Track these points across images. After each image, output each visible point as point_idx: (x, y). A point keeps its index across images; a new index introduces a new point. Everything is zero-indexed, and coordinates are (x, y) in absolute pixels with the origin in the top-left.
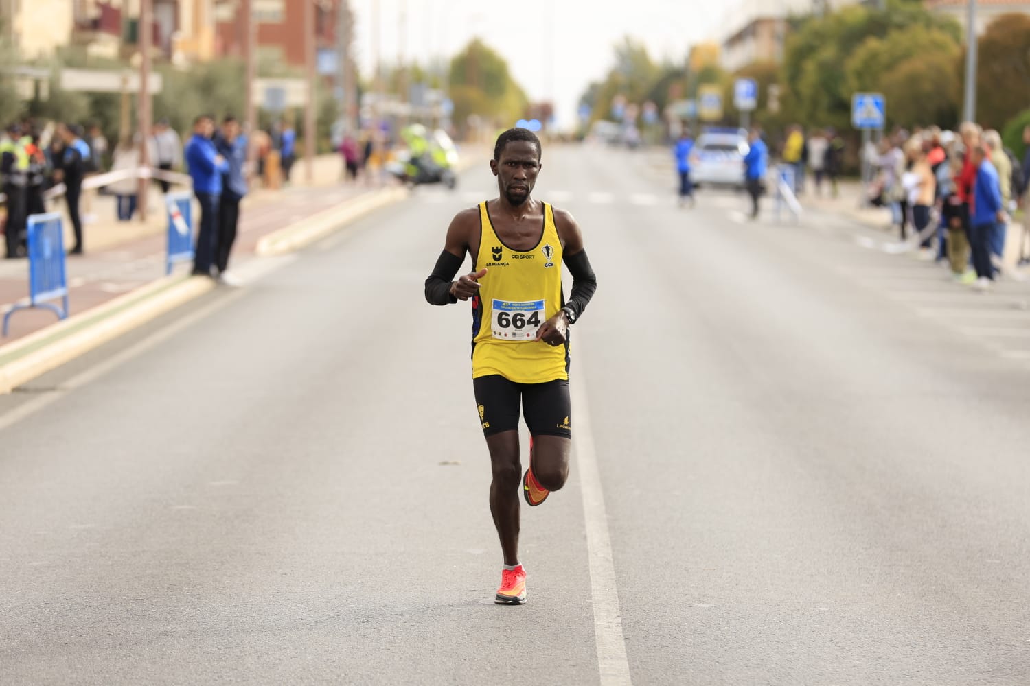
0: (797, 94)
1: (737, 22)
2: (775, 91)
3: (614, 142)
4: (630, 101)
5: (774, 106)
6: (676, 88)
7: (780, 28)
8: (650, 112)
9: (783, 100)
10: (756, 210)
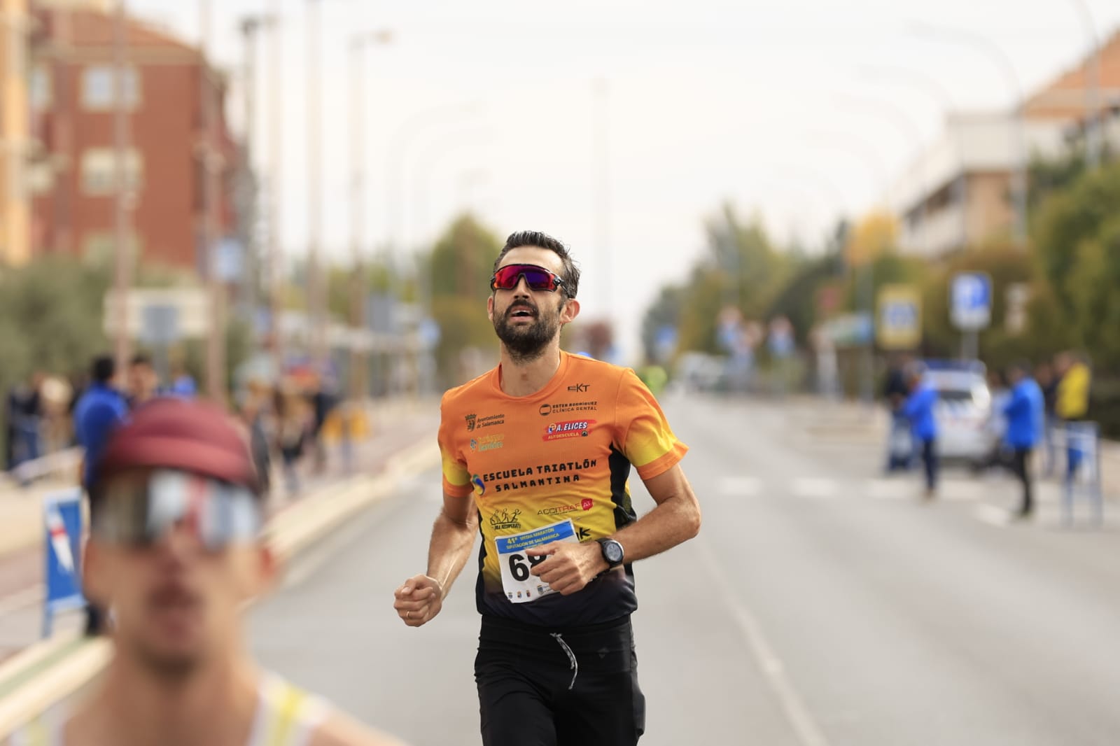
0: (1065, 300)
1: (936, 172)
2: (1019, 296)
3: (723, 389)
4: (747, 318)
5: (1017, 321)
6: (829, 293)
7: (1019, 186)
8: (782, 336)
9: (1036, 311)
10: (1027, 505)
